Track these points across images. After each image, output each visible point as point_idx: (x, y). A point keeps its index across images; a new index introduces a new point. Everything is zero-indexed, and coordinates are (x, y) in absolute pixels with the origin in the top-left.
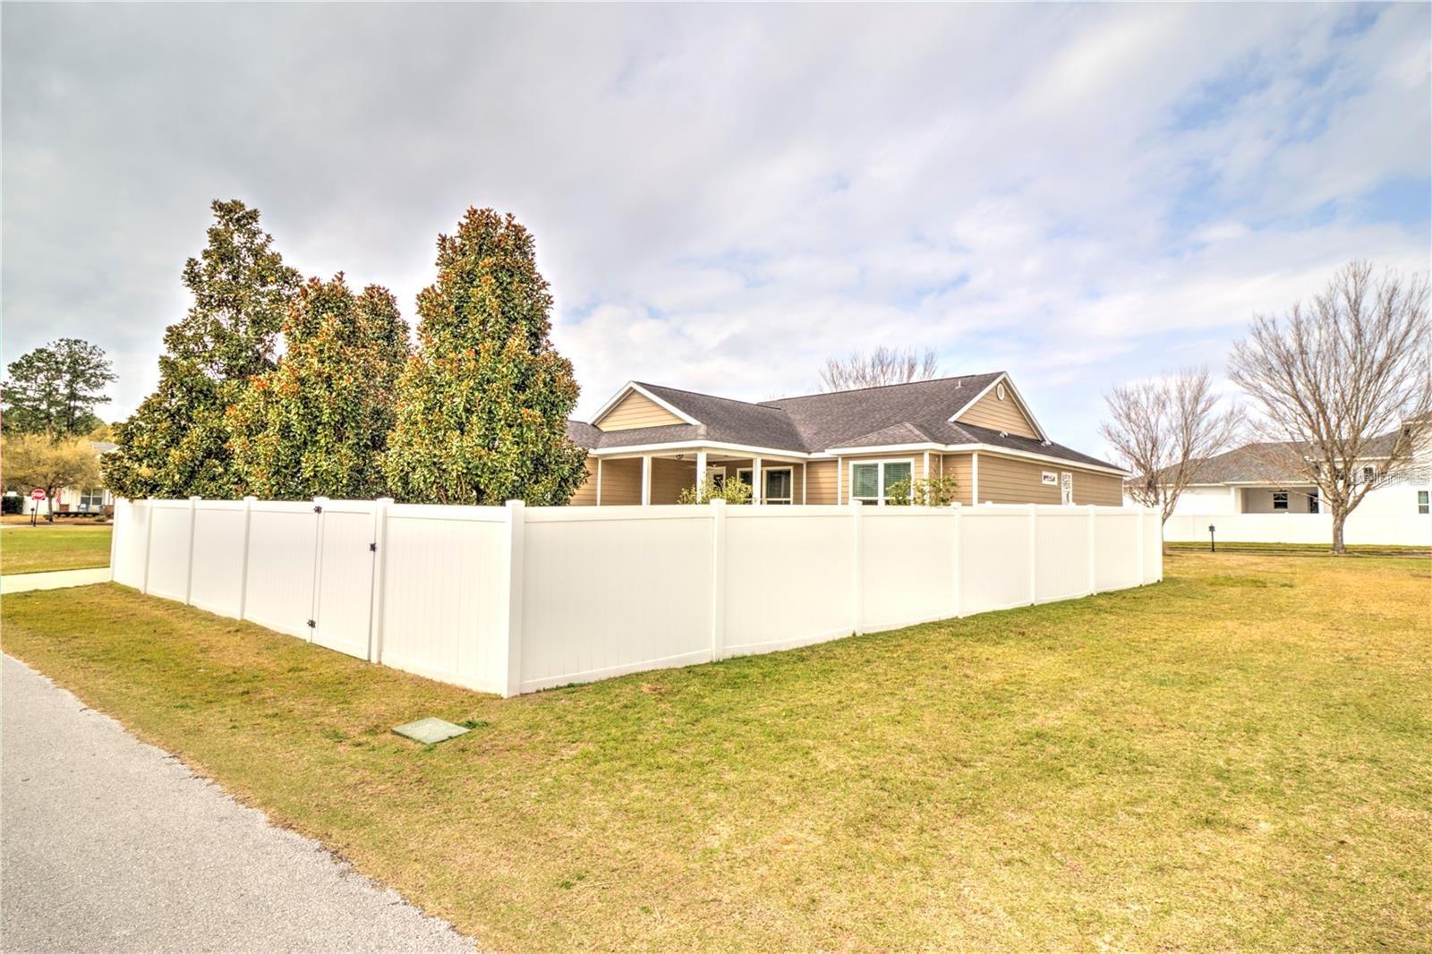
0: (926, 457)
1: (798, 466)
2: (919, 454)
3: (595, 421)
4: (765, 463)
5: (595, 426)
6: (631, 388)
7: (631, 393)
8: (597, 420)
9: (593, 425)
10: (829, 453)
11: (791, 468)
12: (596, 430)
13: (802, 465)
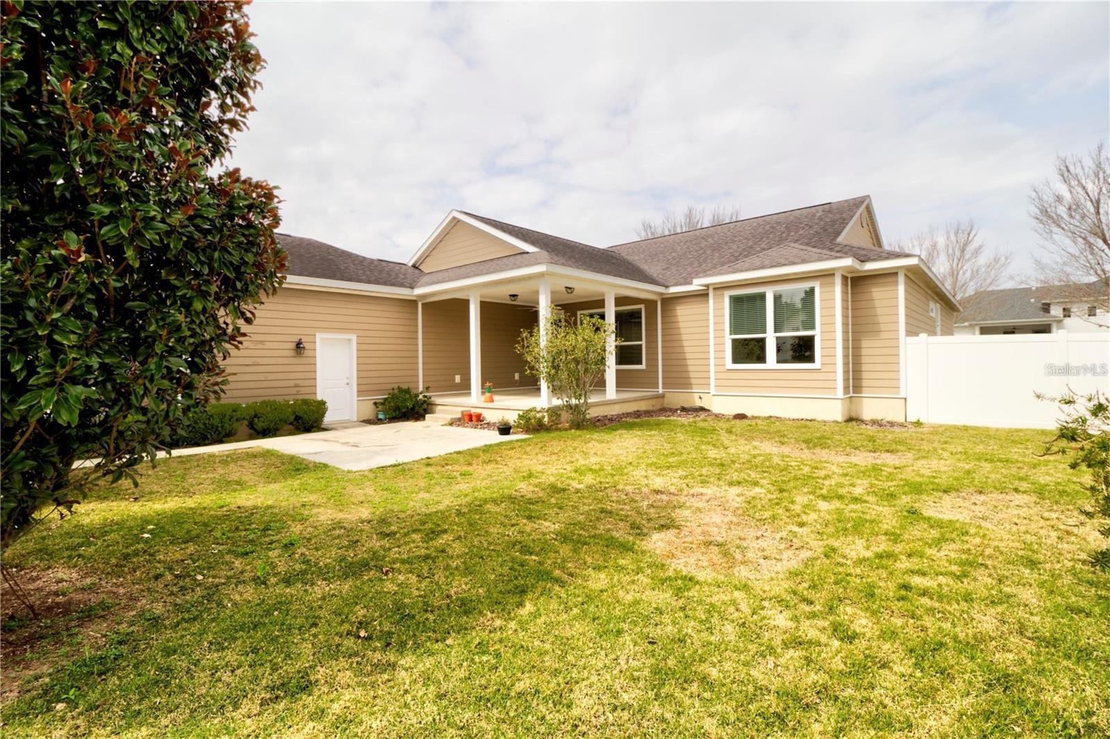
0: (838, 280)
1: (650, 304)
2: (827, 275)
3: (416, 262)
4: (620, 301)
5: (417, 268)
6: (454, 218)
7: (455, 222)
8: (419, 259)
9: (414, 266)
10: (697, 284)
11: (642, 306)
12: (417, 271)
13: (655, 302)
